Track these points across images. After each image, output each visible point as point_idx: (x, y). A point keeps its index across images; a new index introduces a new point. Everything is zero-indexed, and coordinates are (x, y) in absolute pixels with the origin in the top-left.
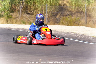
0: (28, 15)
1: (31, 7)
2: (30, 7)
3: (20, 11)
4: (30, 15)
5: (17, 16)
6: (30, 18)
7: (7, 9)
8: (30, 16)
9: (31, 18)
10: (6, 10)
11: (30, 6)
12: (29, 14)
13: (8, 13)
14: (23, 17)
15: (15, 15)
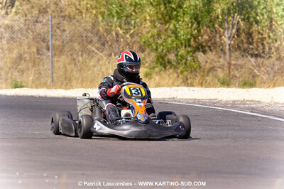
0: (253, 60)
1: (262, 35)
2: (260, 36)
3: (227, 47)
4: (260, 60)
5: (219, 62)
6: (259, 67)
7: (183, 42)
8: (261, 62)
9: (263, 69)
10: (182, 44)
11: (259, 33)
12: (256, 56)
13: (188, 52)
14: (239, 65)
15: (212, 60)
